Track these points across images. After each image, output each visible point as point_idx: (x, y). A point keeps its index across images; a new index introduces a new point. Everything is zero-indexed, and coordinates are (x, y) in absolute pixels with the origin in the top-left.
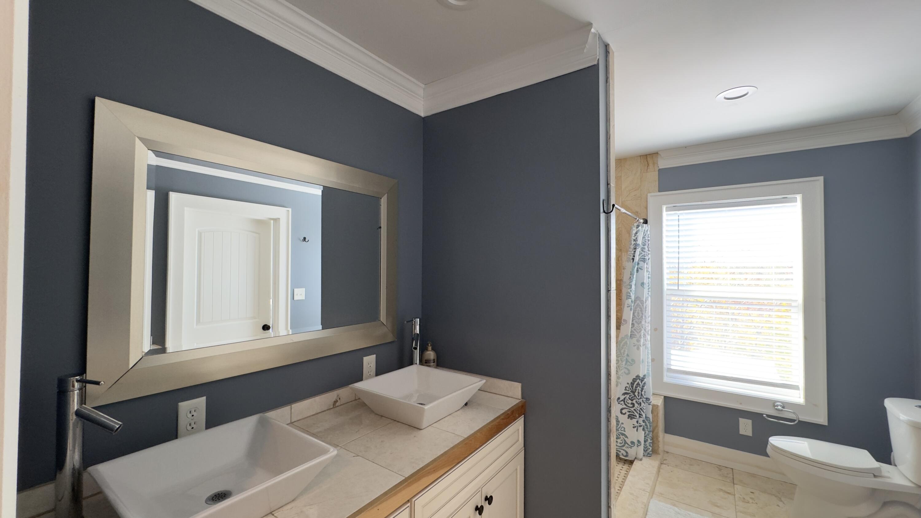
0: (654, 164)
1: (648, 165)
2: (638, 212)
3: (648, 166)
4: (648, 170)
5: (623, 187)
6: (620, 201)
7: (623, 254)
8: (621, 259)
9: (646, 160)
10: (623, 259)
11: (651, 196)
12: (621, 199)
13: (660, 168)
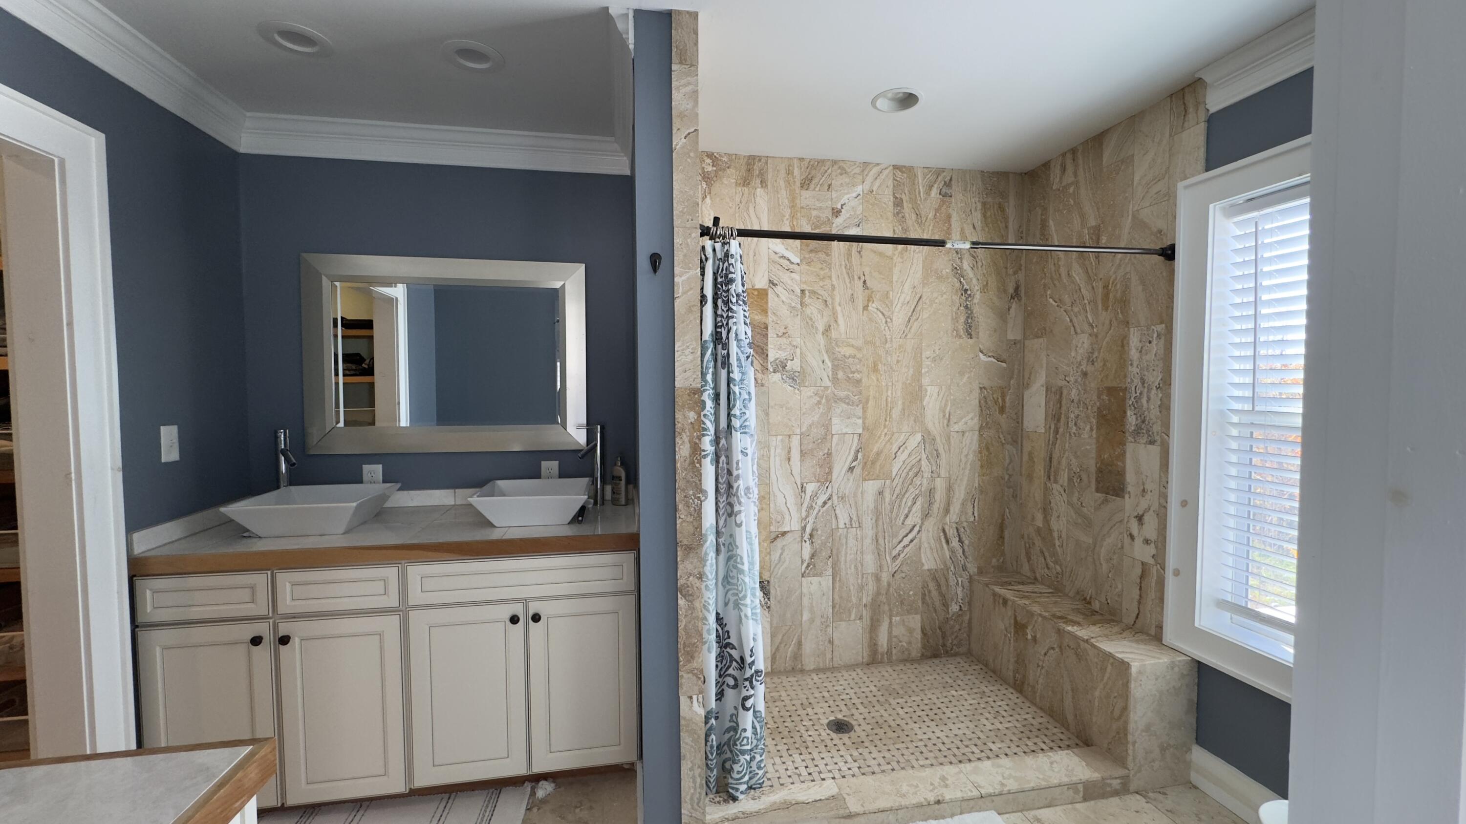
0: (1197, 105)
1: (1186, 112)
2: (1161, 231)
3: (1185, 116)
4: (1186, 124)
5: (1136, 179)
6: (1130, 213)
7: (1132, 330)
8: (1128, 344)
9: (1182, 102)
10: (1131, 342)
11: (1186, 187)
12: (1131, 206)
13: (1213, 109)
